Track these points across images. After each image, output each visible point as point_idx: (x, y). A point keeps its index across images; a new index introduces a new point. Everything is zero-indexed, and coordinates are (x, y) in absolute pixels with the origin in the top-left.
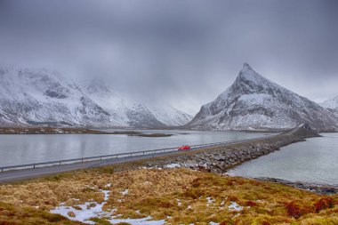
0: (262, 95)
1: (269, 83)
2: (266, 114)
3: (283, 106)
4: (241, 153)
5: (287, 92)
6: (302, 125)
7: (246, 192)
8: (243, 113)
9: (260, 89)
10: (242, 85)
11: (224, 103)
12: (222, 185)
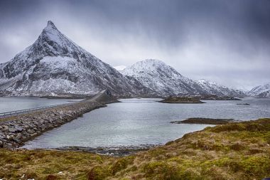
0: (66, 59)
1: (74, 46)
2: (70, 79)
3: (87, 71)
4: (42, 121)
5: (92, 57)
6: (104, 91)
7: (46, 165)
8: (45, 77)
9: (65, 52)
10: (45, 46)
11: (23, 65)
12: (18, 161)
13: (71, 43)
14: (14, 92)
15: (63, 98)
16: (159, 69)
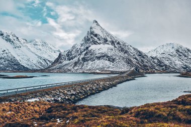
0: (106, 46)
1: (111, 37)
2: (109, 60)
3: (122, 54)
4: (88, 89)
5: (124, 44)
6: (133, 68)
8: (93, 60)
9: (106, 41)
10: (92, 37)
13: (109, 35)
14: (73, 70)
15: (105, 74)
16: (177, 51)
